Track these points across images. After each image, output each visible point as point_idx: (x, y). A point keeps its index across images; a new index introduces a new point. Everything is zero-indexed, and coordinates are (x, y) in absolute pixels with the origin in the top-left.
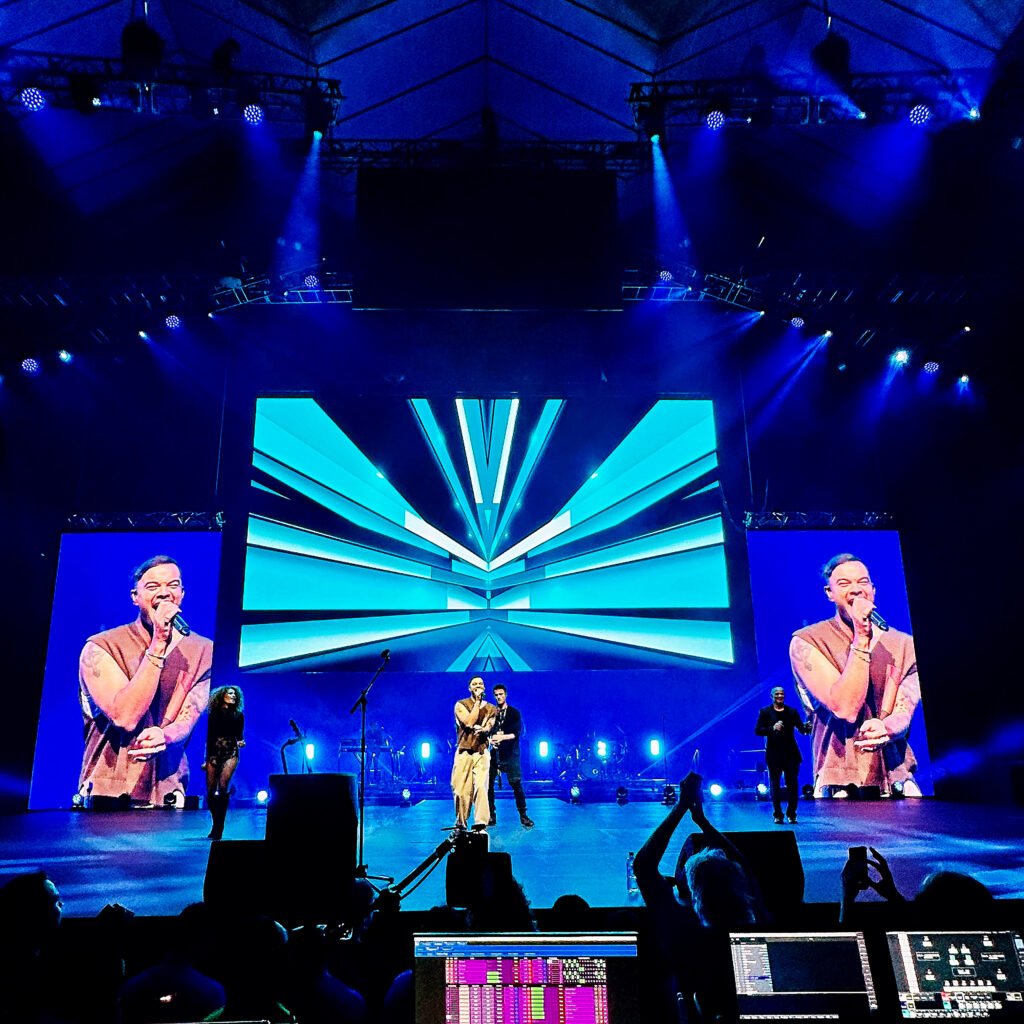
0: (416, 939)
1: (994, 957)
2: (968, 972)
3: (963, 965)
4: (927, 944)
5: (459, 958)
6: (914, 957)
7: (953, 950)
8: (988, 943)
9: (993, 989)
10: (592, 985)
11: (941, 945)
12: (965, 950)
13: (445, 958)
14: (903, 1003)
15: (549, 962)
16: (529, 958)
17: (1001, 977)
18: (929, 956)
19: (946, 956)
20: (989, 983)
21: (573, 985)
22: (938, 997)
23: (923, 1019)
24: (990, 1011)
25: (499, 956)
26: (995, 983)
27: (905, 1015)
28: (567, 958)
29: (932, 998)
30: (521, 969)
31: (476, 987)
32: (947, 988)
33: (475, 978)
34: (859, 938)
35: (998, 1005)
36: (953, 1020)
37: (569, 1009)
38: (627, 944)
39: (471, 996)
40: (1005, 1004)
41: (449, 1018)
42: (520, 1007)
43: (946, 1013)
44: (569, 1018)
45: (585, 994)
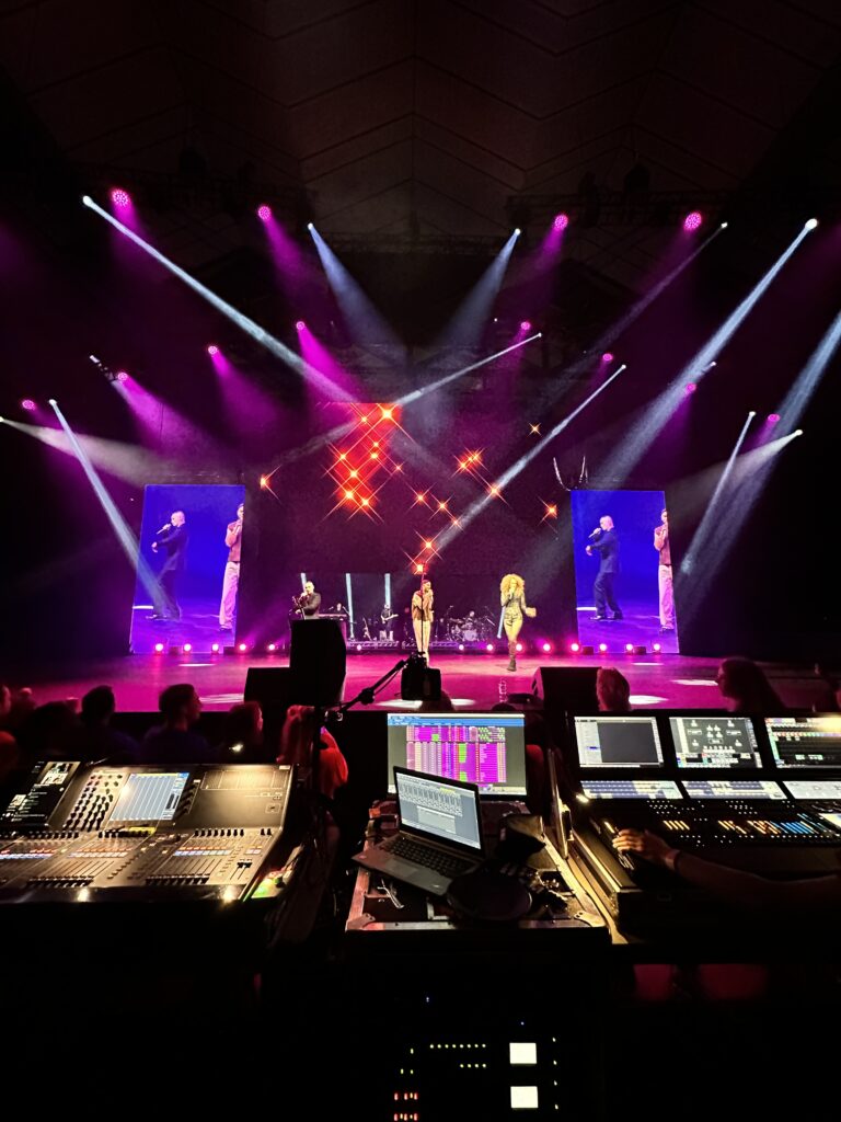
0: (389, 718)
1: (734, 733)
2: (718, 742)
3: (715, 738)
4: (694, 724)
5: (415, 726)
6: (686, 732)
7: (709, 728)
8: (731, 725)
9: (733, 752)
10: (496, 743)
11: (702, 726)
12: (717, 729)
13: (406, 726)
14: (679, 759)
15: (470, 728)
16: (458, 727)
17: (738, 744)
18: (695, 732)
19: (705, 732)
20: (731, 748)
21: (485, 742)
22: (700, 755)
23: (691, 769)
24: (732, 765)
25: (439, 725)
26: (735, 748)
27: (680, 766)
28: (481, 727)
29: (696, 757)
30: (453, 733)
31: (425, 743)
32: (706, 751)
33: (424, 736)
34: (653, 721)
35: (736, 761)
36: (709, 769)
37: (482, 757)
38: (517, 719)
39: (422, 749)
40: (740, 760)
41: (408, 761)
42: (452, 755)
43: (705, 765)
44: (482, 761)
45: (491, 748)
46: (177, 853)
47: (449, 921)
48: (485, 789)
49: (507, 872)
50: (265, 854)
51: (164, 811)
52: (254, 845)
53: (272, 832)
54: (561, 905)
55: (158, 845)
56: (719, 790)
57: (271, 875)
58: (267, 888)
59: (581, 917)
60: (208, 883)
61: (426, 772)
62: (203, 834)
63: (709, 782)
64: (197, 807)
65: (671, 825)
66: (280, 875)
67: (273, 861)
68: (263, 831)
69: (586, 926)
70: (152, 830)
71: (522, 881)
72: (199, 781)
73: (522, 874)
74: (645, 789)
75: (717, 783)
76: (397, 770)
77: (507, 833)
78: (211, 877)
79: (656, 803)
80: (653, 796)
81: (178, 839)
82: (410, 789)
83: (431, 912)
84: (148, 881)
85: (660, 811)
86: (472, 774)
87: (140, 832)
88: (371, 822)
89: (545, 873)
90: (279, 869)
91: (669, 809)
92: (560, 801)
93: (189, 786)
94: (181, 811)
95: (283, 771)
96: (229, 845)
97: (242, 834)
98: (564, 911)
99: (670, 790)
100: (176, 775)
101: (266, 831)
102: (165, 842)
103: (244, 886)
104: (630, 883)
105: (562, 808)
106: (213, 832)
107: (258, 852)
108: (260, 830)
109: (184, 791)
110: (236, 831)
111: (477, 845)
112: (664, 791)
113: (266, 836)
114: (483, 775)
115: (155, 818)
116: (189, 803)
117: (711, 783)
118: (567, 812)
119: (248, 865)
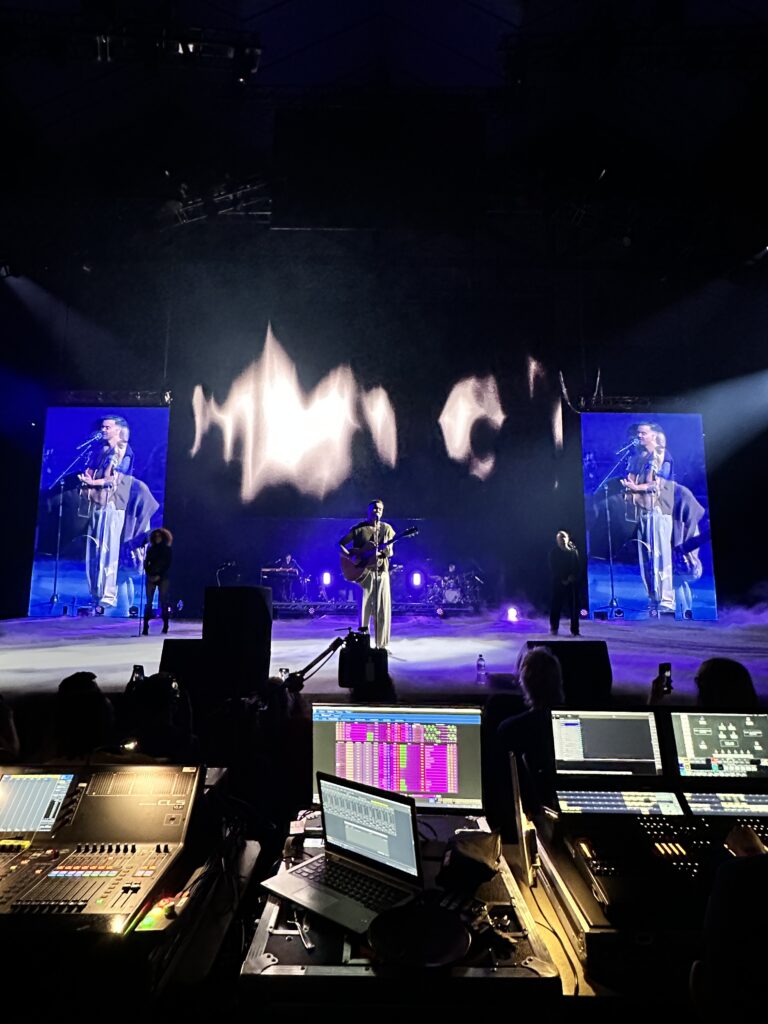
0: (314, 708)
1: (753, 733)
2: (732, 744)
3: (729, 738)
4: (702, 722)
5: (347, 722)
6: (692, 731)
7: (722, 727)
8: (749, 722)
9: (751, 757)
10: (446, 744)
11: (712, 724)
12: (732, 728)
13: (335, 722)
14: (682, 765)
15: (414, 726)
16: (399, 723)
17: (758, 747)
18: (703, 732)
19: (716, 732)
20: (748, 752)
21: (432, 744)
22: (708, 761)
23: (697, 777)
24: (748, 773)
25: (376, 721)
26: (753, 752)
27: (682, 774)
28: (427, 724)
29: (704, 762)
30: (393, 732)
31: (358, 744)
32: (716, 755)
33: (358, 734)
34: (650, 717)
35: (754, 768)
36: (719, 778)
37: (428, 761)
38: (473, 715)
39: (354, 751)
40: (760, 767)
41: (338, 765)
42: (391, 758)
43: (714, 773)
44: (428, 766)
45: (440, 751)
46: (53, 874)
47: (367, 966)
48: (432, 800)
49: (449, 905)
50: (157, 877)
51: (42, 821)
52: (146, 864)
53: (171, 847)
54: (506, 949)
55: (33, 862)
56: (730, 805)
57: (162, 903)
58: (155, 919)
59: (531, 965)
60: (84, 911)
61: (359, 781)
62: (87, 850)
63: (718, 795)
64: (80, 816)
65: (663, 848)
66: (172, 903)
67: (167, 885)
68: (158, 847)
69: (534, 976)
70: (26, 844)
71: (463, 918)
72: (84, 785)
73: (467, 908)
74: (635, 802)
75: (728, 796)
76: (322, 776)
77: (452, 857)
78: (89, 904)
79: (648, 820)
80: (645, 811)
81: (56, 855)
82: (336, 801)
83: (347, 953)
84: (13, 907)
85: (652, 830)
86: (413, 782)
87: (12, 846)
88: (291, 838)
89: (495, 907)
90: (173, 896)
91: (664, 828)
92: (523, 816)
93: (73, 791)
94: (61, 821)
95: (188, 774)
96: (116, 864)
97: (133, 850)
98: (509, 957)
99: (668, 804)
100: (58, 776)
101: (162, 848)
102: (40, 859)
103: (128, 915)
104: (605, 922)
105: (526, 825)
106: (99, 848)
107: (149, 873)
108: (155, 846)
109: (66, 798)
110: (126, 848)
111: (414, 872)
112: (661, 805)
113: (162, 854)
114: (429, 784)
115: (31, 829)
116: (71, 811)
117: (721, 796)
118: (533, 831)
119: (135, 890)
